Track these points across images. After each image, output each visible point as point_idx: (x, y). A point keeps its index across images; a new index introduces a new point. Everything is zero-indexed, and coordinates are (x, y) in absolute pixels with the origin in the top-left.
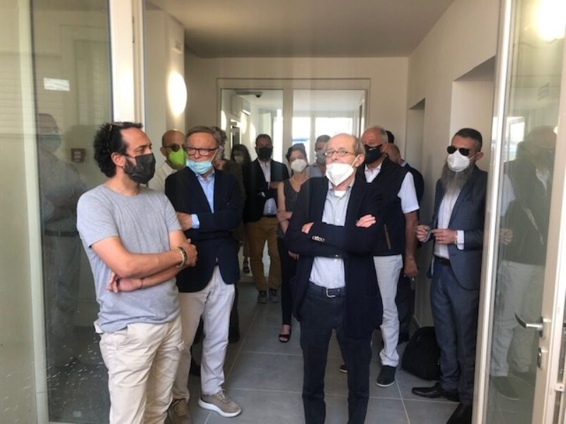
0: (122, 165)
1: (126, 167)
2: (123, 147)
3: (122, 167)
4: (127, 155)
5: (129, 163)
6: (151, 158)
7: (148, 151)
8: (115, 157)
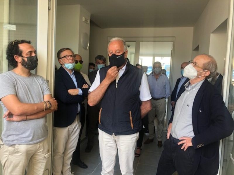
0: (20, 61)
1: (22, 62)
2: (20, 52)
3: (20, 62)
4: (22, 56)
5: (23, 60)
6: (35, 58)
7: (33, 55)
8: (16, 57)
